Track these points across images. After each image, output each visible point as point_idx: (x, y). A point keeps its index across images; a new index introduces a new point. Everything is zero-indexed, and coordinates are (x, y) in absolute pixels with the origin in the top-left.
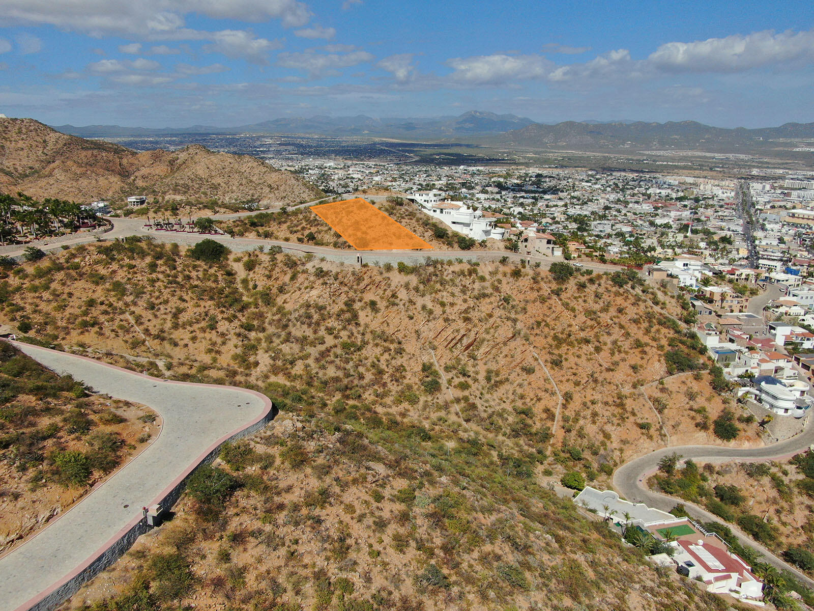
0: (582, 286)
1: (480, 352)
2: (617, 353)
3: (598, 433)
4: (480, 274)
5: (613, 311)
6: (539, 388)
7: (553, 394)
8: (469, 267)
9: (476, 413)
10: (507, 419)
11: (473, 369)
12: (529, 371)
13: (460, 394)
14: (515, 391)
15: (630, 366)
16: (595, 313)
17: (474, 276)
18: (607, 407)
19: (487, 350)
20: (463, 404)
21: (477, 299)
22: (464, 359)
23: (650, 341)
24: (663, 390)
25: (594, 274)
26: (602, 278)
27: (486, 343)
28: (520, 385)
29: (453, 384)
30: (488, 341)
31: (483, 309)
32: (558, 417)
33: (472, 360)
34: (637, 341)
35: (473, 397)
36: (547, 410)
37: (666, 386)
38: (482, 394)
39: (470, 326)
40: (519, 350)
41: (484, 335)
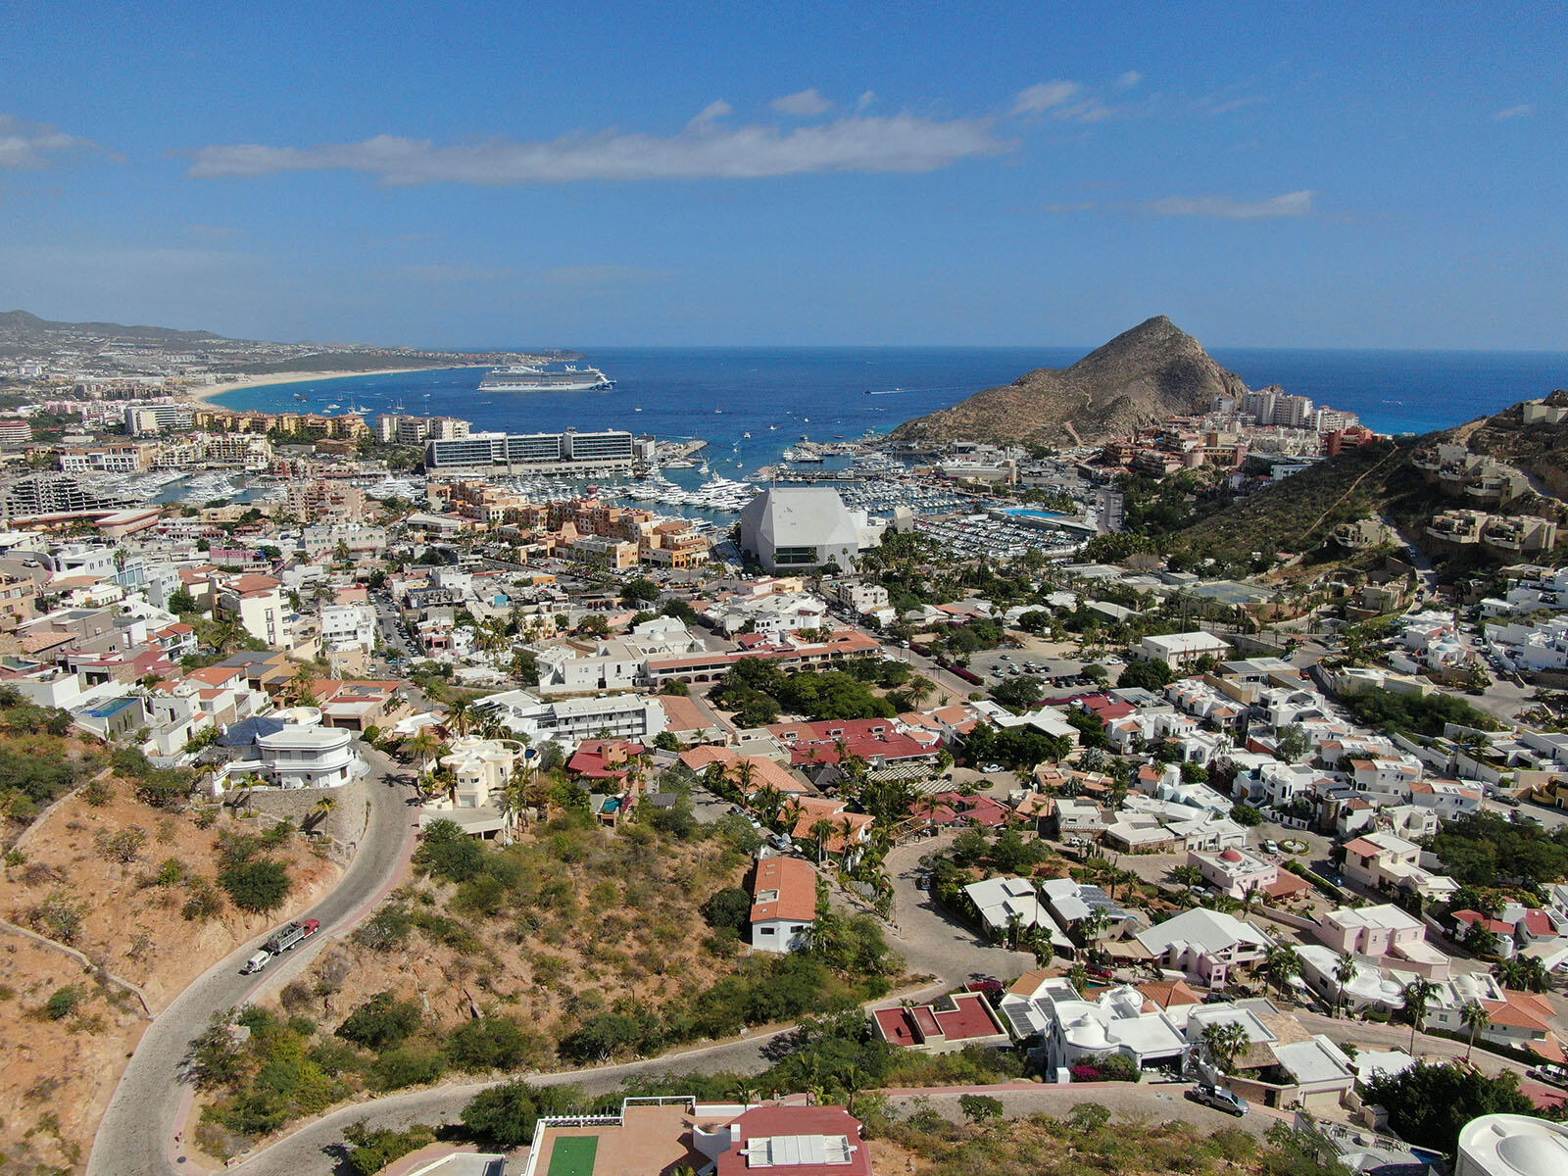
24: (34, 876)
37: (33, 862)
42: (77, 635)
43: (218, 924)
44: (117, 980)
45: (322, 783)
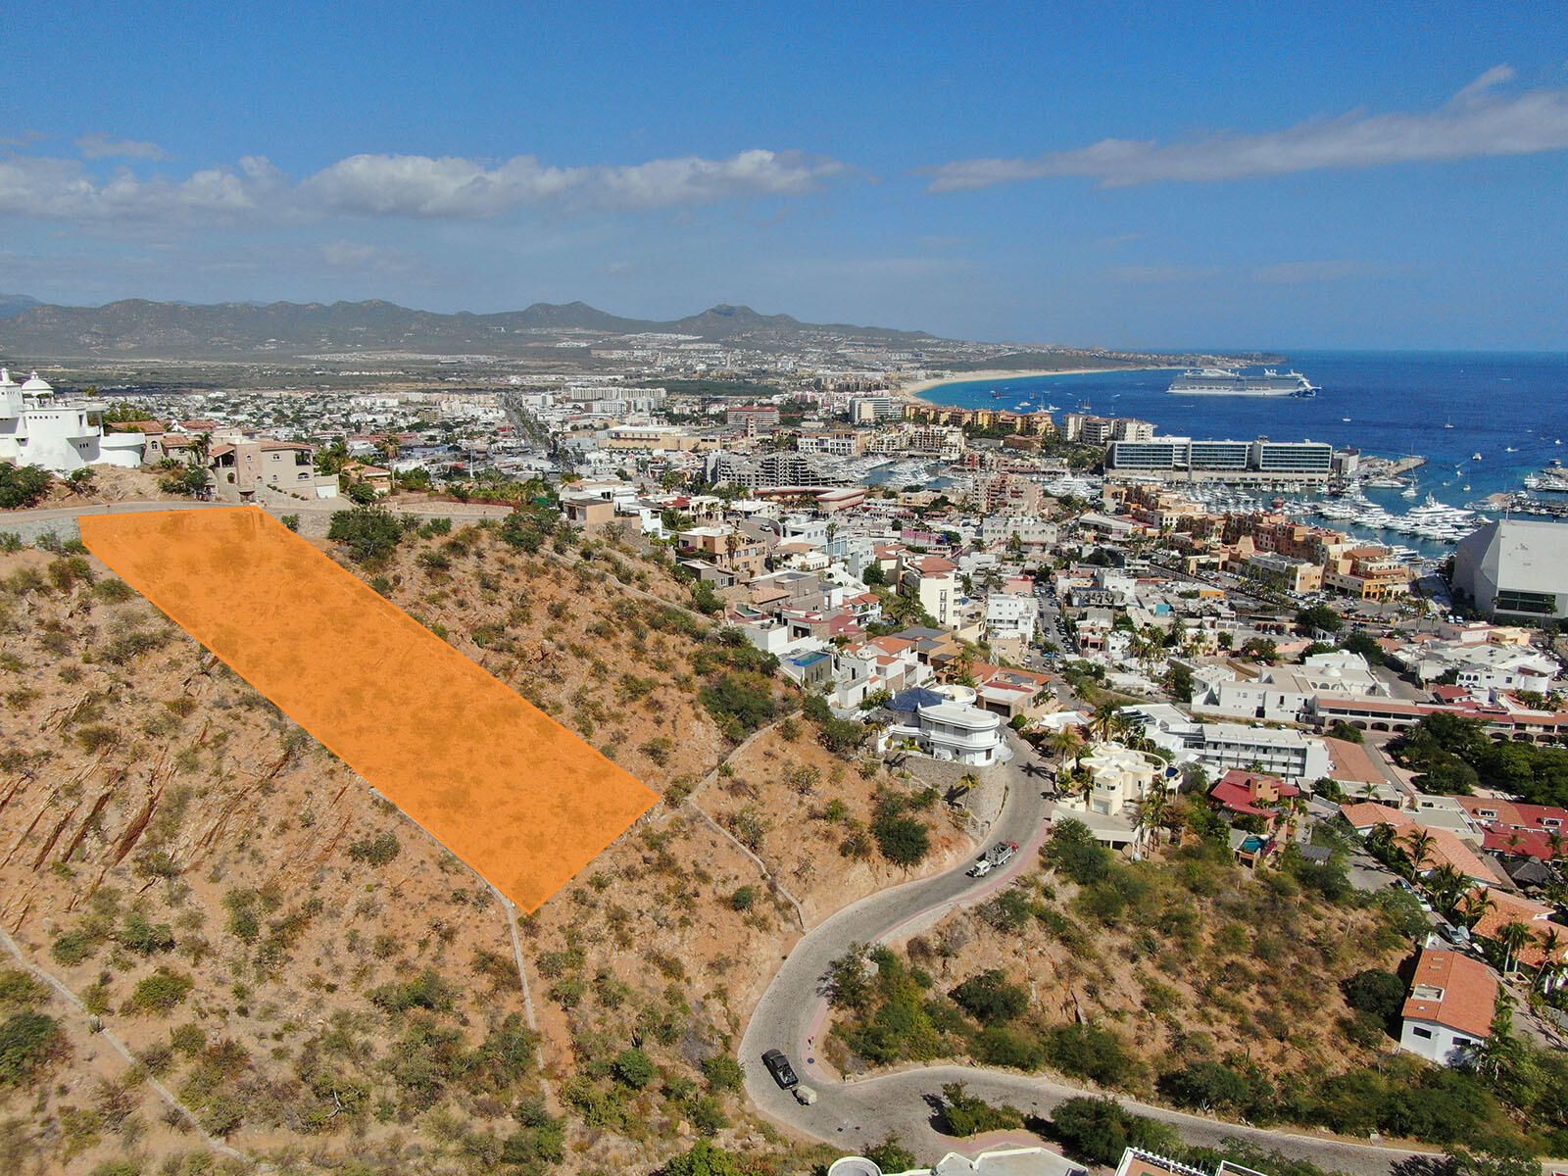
0: (436, 566)
1: (183, 841)
2: (595, 724)
3: (646, 970)
4: (103, 576)
5: (541, 619)
6: (434, 898)
7: (484, 900)
8: (52, 558)
9: (249, 1077)
10: (367, 1050)
11: (176, 912)
12: (379, 852)
13: (155, 1030)
14: (353, 936)
15: (643, 750)
16: (500, 630)
17: (79, 587)
18: (637, 884)
19: (209, 826)
20: (184, 1067)
21: (118, 661)
22: (128, 886)
23: (654, 674)
24: (736, 788)
25: (456, 529)
26: (478, 537)
27: (195, 803)
28: (367, 910)
29: (115, 1003)
30: (204, 793)
31: (150, 689)
32: (526, 970)
33: (162, 881)
34: (627, 679)
35: (214, 1019)
36: (486, 962)
37: (737, 776)
38: (240, 993)
39: (117, 762)
40: (321, 796)
41: (182, 780)
42: (791, 593)
43: (865, 866)
44: (784, 892)
45: (968, 760)
